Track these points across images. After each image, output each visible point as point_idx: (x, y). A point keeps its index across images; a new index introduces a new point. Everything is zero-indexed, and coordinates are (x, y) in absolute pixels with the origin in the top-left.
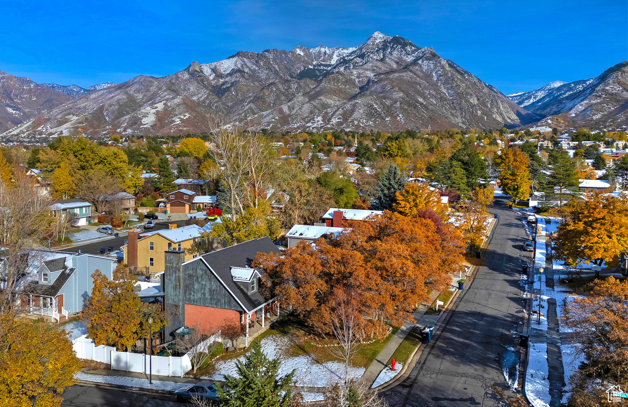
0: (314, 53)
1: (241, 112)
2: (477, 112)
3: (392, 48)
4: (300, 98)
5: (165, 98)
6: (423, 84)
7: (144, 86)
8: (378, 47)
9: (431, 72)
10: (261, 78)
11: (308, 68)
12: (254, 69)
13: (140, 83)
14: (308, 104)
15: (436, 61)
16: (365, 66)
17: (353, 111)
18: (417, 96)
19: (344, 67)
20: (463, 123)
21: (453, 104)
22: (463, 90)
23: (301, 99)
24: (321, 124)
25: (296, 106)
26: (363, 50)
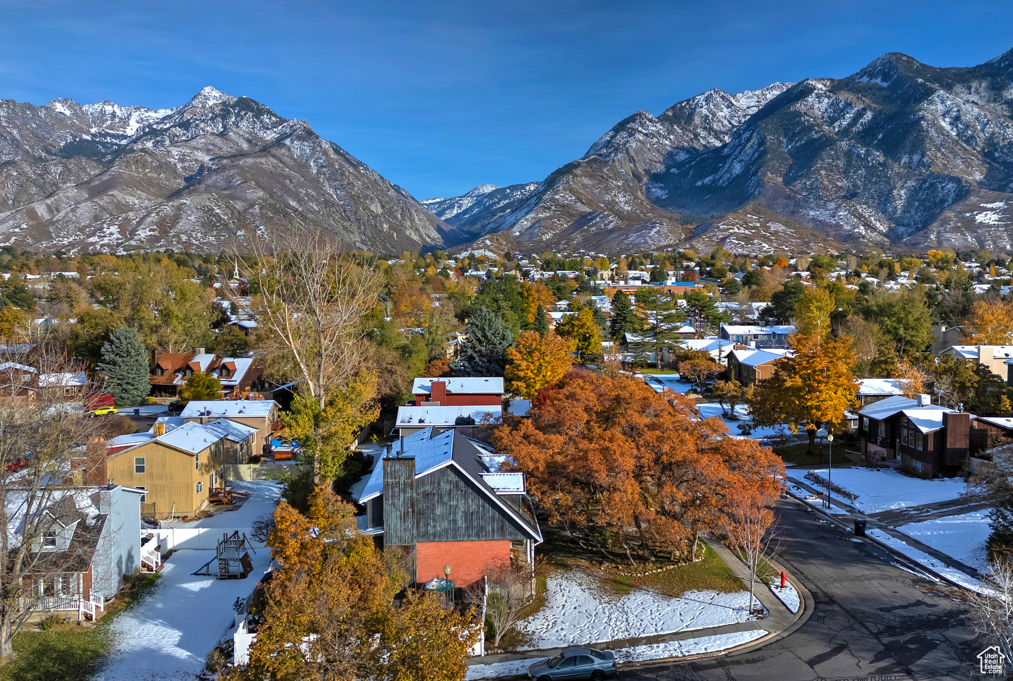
0: (92, 114)
2: (382, 226)
3: (237, 115)
4: (70, 191)
6: (295, 179)
8: (213, 113)
9: (307, 161)
11: (81, 139)
14: (89, 203)
15: (314, 143)
16: (193, 143)
17: (176, 218)
18: (286, 197)
19: (153, 141)
20: (363, 242)
21: (345, 212)
22: (359, 192)
24: (118, 239)
25: (63, 205)
26: (185, 114)
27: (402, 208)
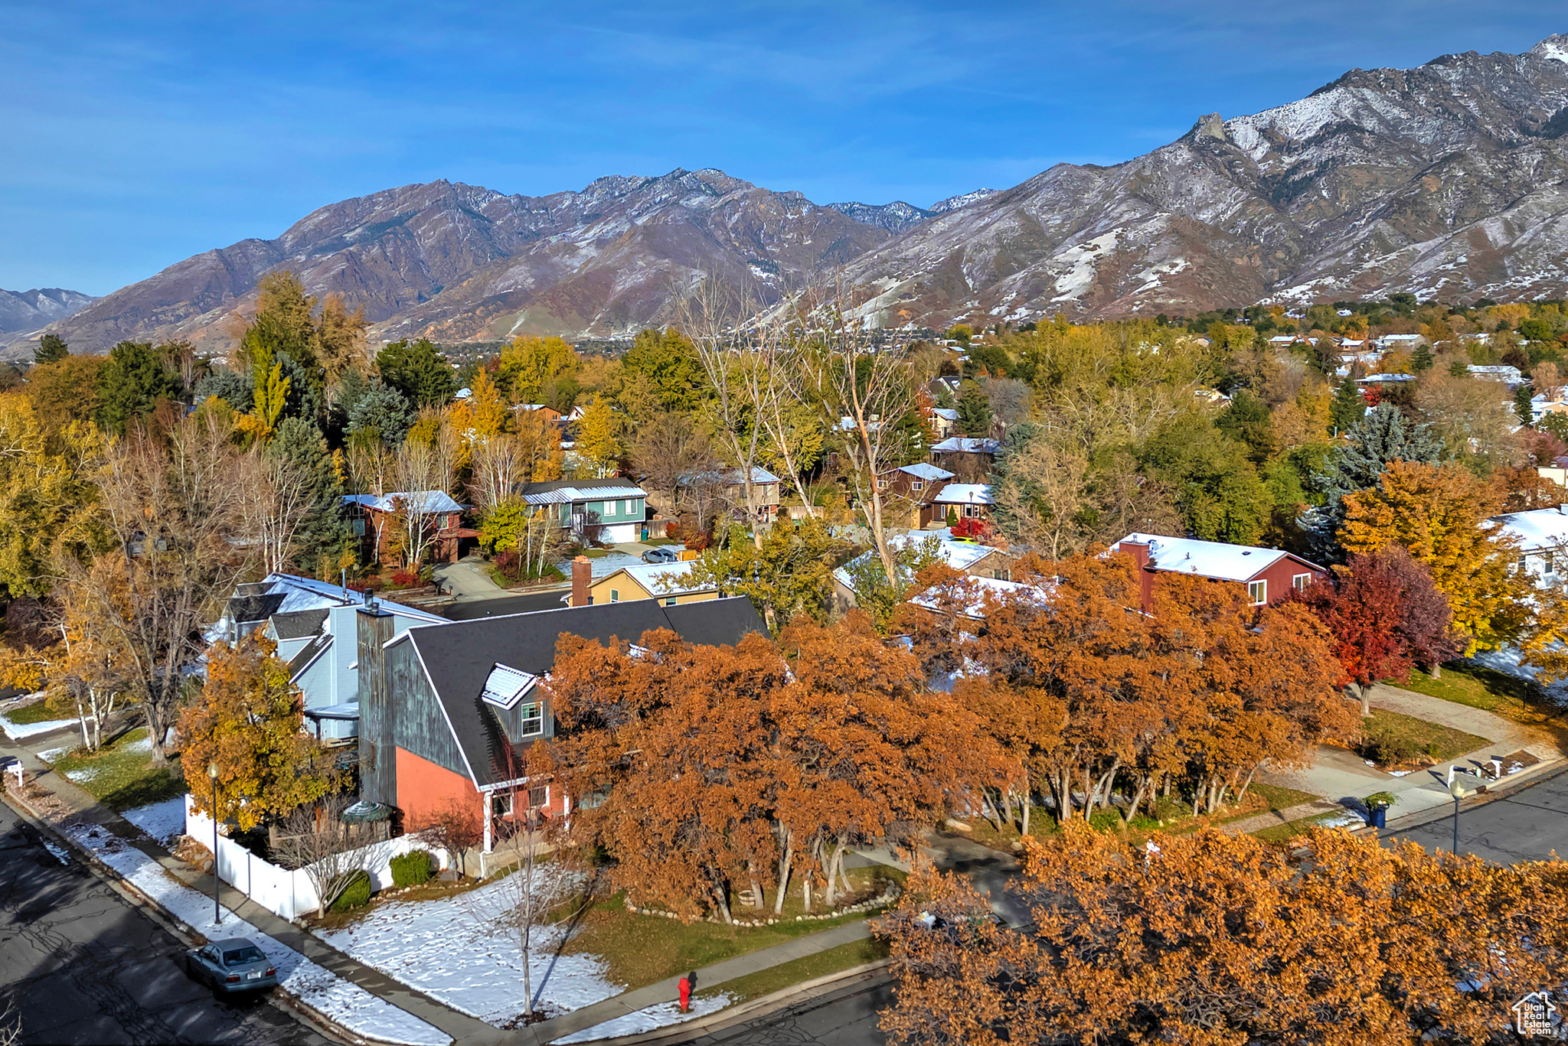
1: (1344, 246)
4: (1550, 194)
5: (1122, 220)
7: (1066, 191)
10: (1417, 144)
12: (1394, 119)
13: (1058, 185)
23: (1553, 198)
25: (1532, 219)
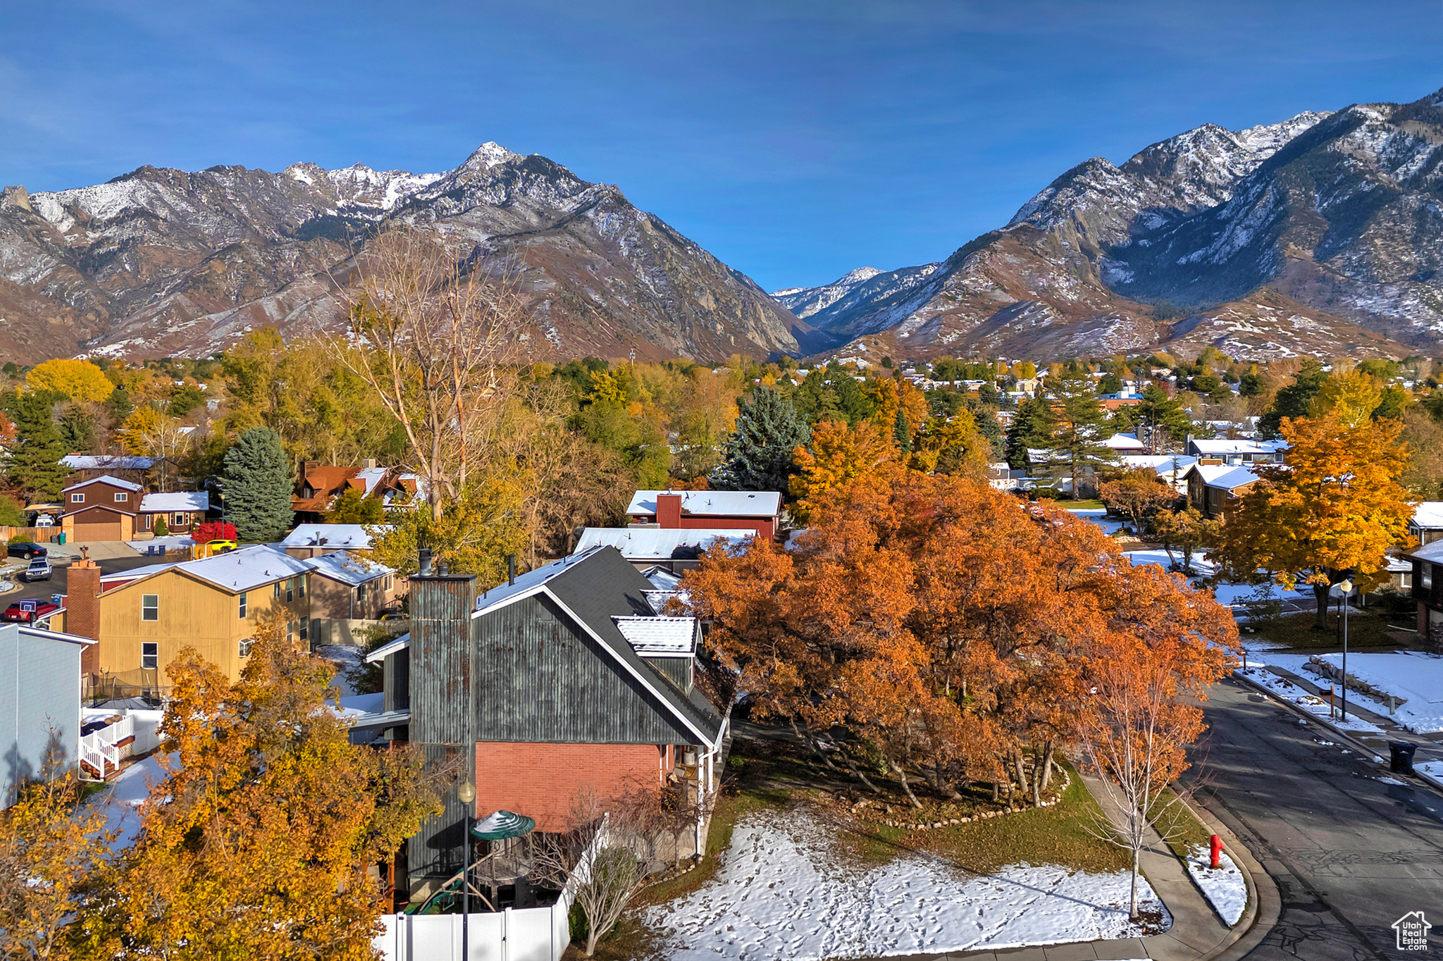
0: (339, 182)
1: (149, 313)
2: (715, 328)
3: (526, 180)
4: (307, 282)
6: (598, 264)
8: (494, 177)
9: (615, 239)
10: (202, 234)
11: (324, 215)
12: (182, 211)
14: (330, 299)
15: (625, 215)
16: (466, 217)
18: (586, 289)
19: (415, 215)
20: (688, 349)
21: (664, 307)
22: (685, 280)
23: (311, 285)
25: (298, 301)
26: (458, 180)
27: (743, 302)
